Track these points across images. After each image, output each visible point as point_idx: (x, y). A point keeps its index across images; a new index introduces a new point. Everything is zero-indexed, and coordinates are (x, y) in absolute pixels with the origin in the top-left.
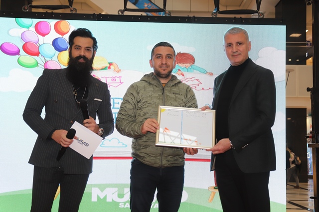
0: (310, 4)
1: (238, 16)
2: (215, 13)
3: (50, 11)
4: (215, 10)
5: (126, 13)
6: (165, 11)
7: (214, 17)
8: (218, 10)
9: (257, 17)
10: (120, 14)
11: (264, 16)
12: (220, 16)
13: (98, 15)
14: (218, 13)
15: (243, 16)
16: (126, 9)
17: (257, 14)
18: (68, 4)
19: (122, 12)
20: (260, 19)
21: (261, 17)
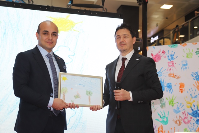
0: (141, 5)
1: (87, 9)
4: (69, 3)
7: (69, 8)
9: (102, 11)
11: (107, 10)
12: (73, 7)
14: (72, 5)
15: (92, 9)
20: (104, 12)
21: (105, 11)
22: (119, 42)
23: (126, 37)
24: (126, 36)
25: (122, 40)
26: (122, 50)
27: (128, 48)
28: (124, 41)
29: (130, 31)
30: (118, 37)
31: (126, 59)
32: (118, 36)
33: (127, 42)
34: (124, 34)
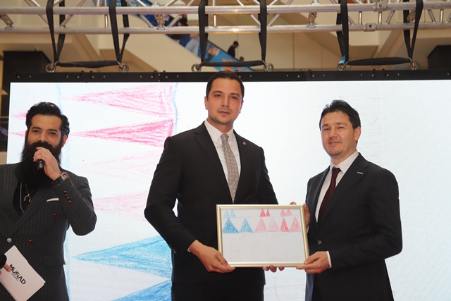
1: (379, 68)
2: (342, 64)
3: (87, 70)
4: (342, 59)
5: (205, 69)
6: (263, 64)
7: (342, 70)
8: (347, 59)
10: (195, 70)
13: (161, 73)
14: (348, 64)
16: (204, 63)
17: (409, 64)
18: (115, 59)
19: (199, 67)
20: (414, 71)
21: (416, 68)
22: (327, 137)
23: (341, 128)
24: (341, 126)
25: (332, 133)
26: (333, 152)
27: (345, 149)
28: (338, 135)
29: (349, 115)
30: (325, 127)
31: (339, 170)
32: (325, 125)
33: (343, 137)
34: (338, 121)
